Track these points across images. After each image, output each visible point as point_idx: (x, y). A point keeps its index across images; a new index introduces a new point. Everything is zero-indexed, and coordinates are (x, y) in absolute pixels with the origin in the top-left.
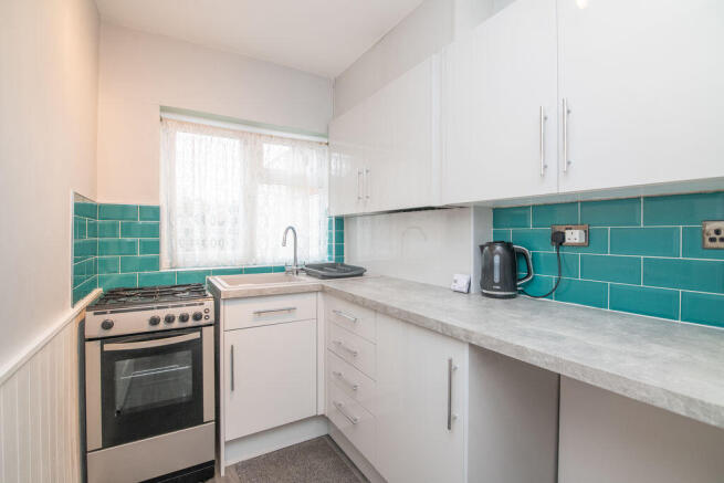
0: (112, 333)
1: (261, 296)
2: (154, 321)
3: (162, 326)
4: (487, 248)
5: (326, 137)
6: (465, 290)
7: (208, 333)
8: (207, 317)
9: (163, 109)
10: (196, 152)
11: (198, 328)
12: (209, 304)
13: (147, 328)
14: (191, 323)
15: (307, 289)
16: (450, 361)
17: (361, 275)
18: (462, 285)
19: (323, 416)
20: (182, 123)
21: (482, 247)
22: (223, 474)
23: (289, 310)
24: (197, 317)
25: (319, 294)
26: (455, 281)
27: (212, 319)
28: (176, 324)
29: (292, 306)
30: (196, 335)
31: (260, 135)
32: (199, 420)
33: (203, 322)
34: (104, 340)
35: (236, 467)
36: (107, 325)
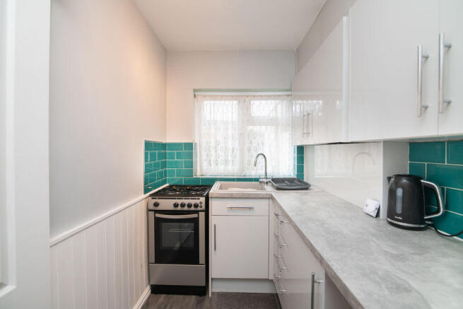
0: (158, 208)
1: (232, 197)
2: (176, 205)
3: (179, 208)
4: (392, 179)
5: (291, 91)
6: (374, 214)
7: (202, 215)
8: (201, 207)
9: (195, 90)
10: (212, 112)
11: (197, 212)
12: (203, 199)
13: (172, 208)
14: (193, 208)
15: (261, 196)
16: (313, 276)
17: (307, 189)
18: (371, 210)
19: (272, 280)
20: (205, 96)
21: (389, 179)
22: (210, 295)
23: (250, 208)
24: (196, 206)
25: (270, 200)
26: (367, 206)
27: (204, 208)
28: (186, 208)
29: (251, 206)
30: (195, 216)
31: (247, 96)
32: (196, 262)
33: (199, 209)
34: (156, 212)
35: (219, 294)
36: (156, 205)
